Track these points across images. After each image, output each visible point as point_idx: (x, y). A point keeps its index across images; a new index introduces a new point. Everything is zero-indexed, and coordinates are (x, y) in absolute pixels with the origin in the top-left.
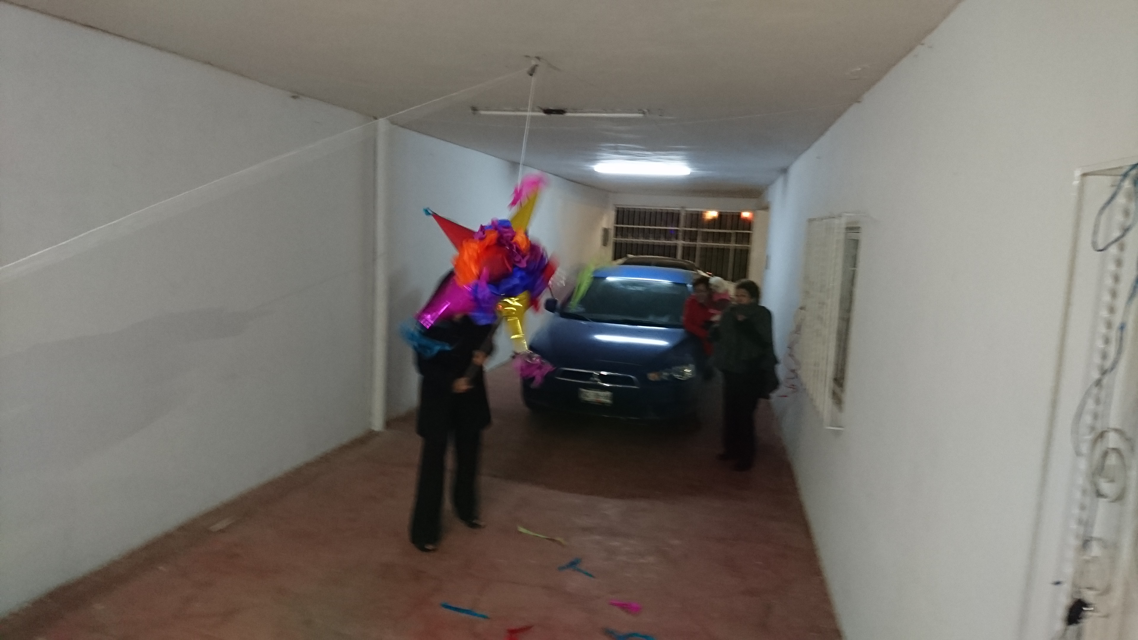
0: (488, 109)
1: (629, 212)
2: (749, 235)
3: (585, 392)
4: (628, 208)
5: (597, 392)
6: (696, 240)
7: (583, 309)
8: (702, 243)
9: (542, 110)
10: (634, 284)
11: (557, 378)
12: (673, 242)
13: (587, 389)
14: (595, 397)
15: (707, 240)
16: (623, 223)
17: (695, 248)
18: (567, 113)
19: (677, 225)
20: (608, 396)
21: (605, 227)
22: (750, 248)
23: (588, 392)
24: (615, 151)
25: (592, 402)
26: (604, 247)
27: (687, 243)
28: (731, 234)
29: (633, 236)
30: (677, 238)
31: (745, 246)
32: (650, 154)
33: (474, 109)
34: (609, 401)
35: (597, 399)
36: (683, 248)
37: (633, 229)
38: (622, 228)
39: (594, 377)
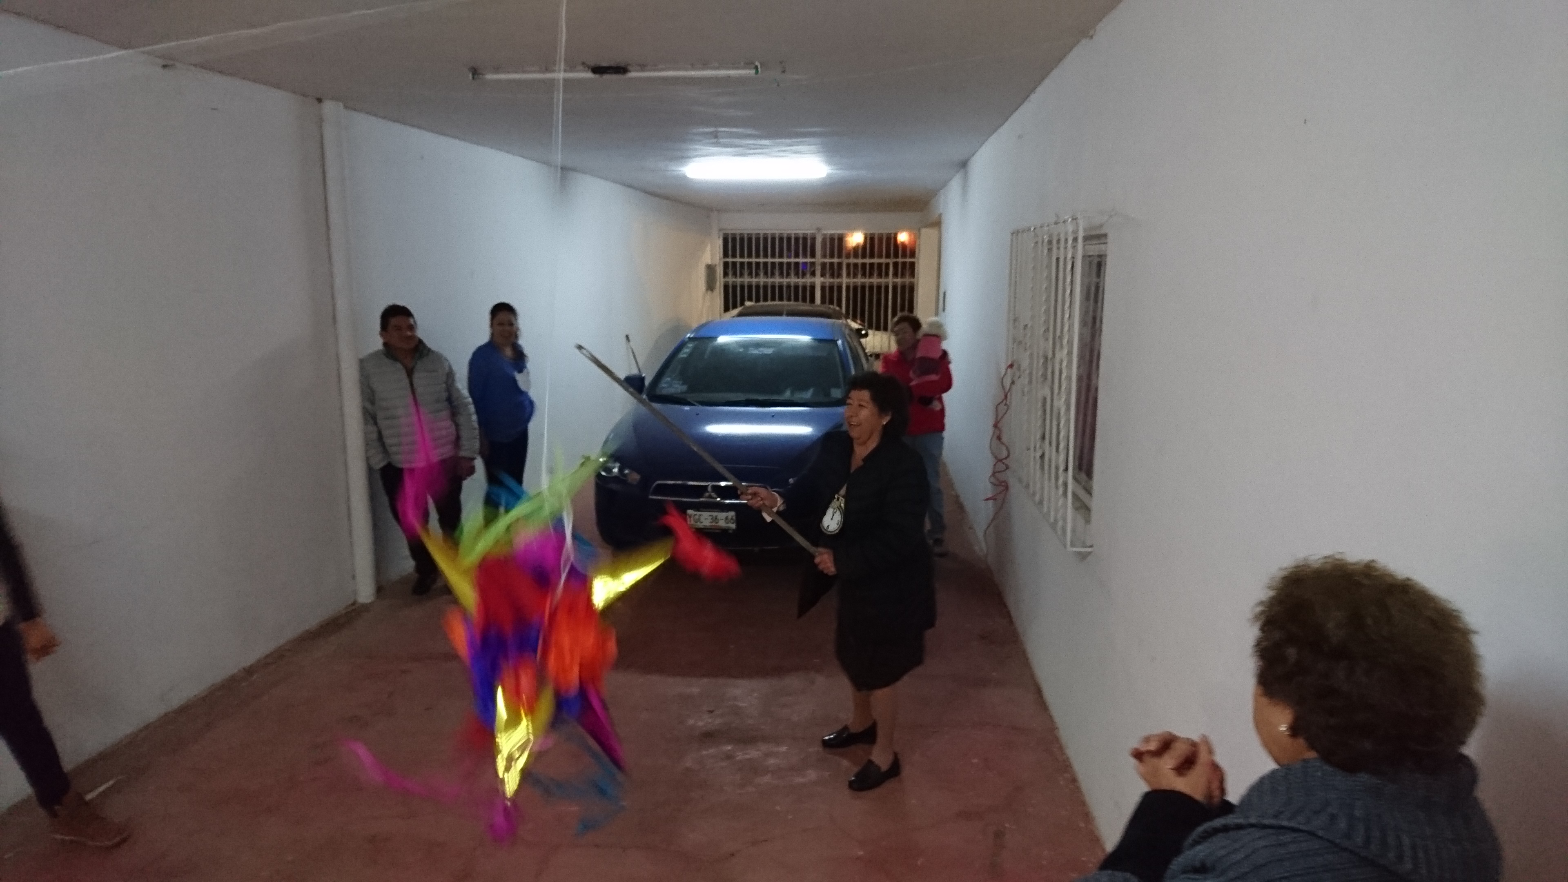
0: (498, 70)
1: (742, 239)
2: (912, 265)
3: (695, 515)
4: (741, 234)
5: (714, 514)
6: (839, 275)
7: (685, 388)
8: (848, 280)
9: (588, 68)
10: (759, 344)
11: (651, 497)
12: (808, 280)
13: (699, 511)
14: (711, 521)
15: (855, 276)
16: (734, 256)
17: (840, 288)
18: (630, 71)
19: (813, 255)
20: (732, 519)
21: (709, 262)
22: (916, 283)
23: (700, 515)
24: (715, 140)
25: (708, 529)
26: (709, 292)
27: (828, 280)
28: (887, 265)
29: (750, 274)
30: (813, 274)
31: (907, 280)
32: (768, 144)
33: (475, 72)
34: (733, 526)
35: (714, 524)
36: (823, 288)
37: (750, 264)
38: (734, 264)
39: (708, 492)
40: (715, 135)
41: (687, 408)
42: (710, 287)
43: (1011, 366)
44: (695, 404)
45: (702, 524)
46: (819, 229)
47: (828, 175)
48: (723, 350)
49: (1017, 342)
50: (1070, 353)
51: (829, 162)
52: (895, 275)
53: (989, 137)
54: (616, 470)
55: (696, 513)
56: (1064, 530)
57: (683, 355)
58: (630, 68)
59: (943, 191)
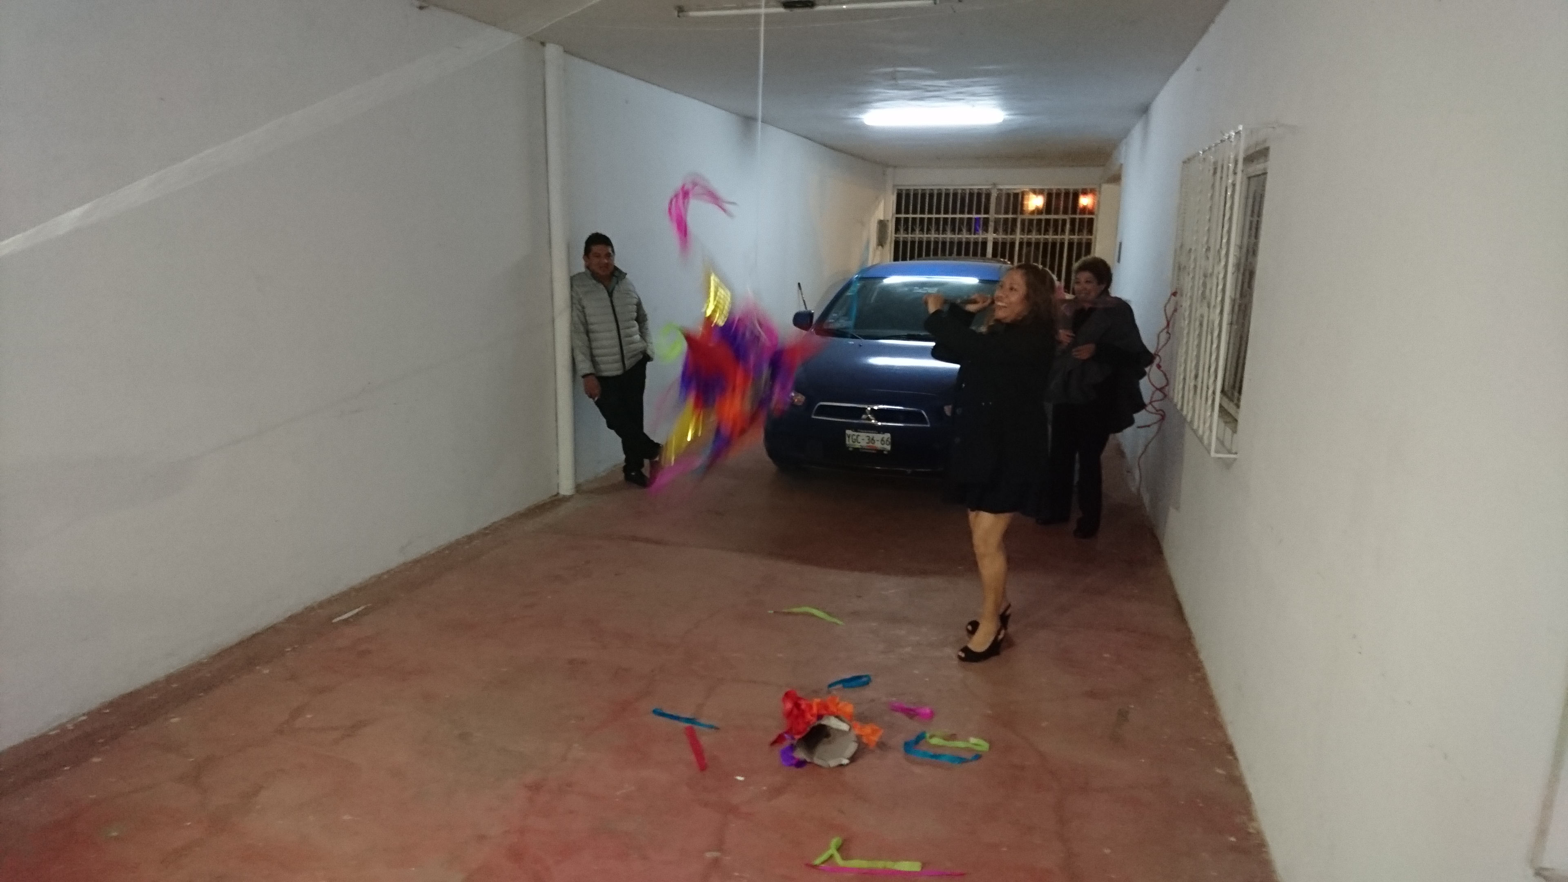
0: (700, 8)
1: (915, 195)
2: (1091, 221)
3: (854, 435)
4: (915, 190)
5: (871, 435)
6: (1013, 231)
7: (850, 323)
8: (1022, 237)
9: (780, 3)
10: (923, 285)
11: (813, 417)
12: (980, 236)
13: (856, 431)
14: (868, 441)
15: (1030, 232)
16: (907, 212)
17: (1012, 244)
18: (819, 5)
19: (987, 212)
20: (887, 441)
21: (882, 218)
22: (1093, 239)
23: (858, 435)
24: (893, 82)
25: (864, 449)
26: (880, 247)
27: (1001, 237)
28: (1064, 221)
29: (922, 230)
30: (986, 230)
31: (1085, 237)
32: (945, 85)
33: (681, 10)
34: (888, 448)
35: (871, 444)
36: (995, 244)
37: (922, 219)
38: (906, 220)
39: (866, 414)
40: (893, 77)
41: (851, 342)
42: (881, 243)
43: (1174, 294)
44: (860, 338)
45: (859, 444)
46: (995, 185)
47: (1004, 121)
48: (888, 291)
49: (1180, 269)
50: (1226, 266)
51: (1006, 107)
52: (1072, 231)
53: (1170, 77)
55: (854, 433)
56: (1210, 438)
57: (849, 293)
58: (817, 2)
59: (1124, 140)
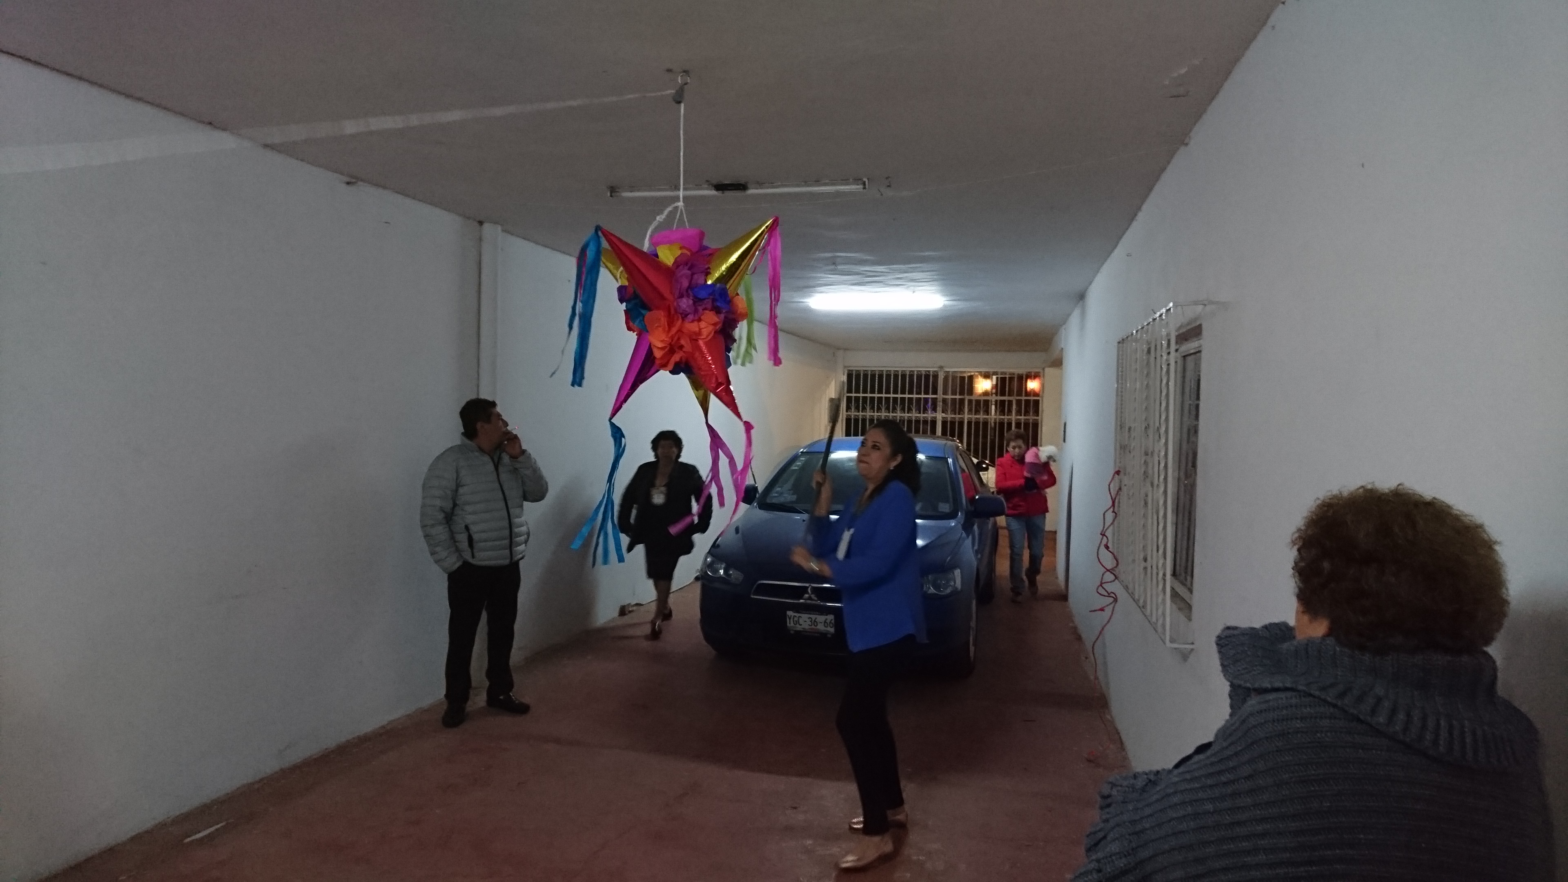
0: (632, 189)
1: (866, 376)
2: (1037, 403)
3: (795, 616)
4: (865, 371)
5: (813, 617)
6: (961, 411)
7: (794, 497)
8: (970, 416)
9: (712, 186)
11: (752, 596)
12: (929, 415)
13: (798, 612)
14: (810, 623)
15: (977, 412)
16: (857, 391)
17: (961, 423)
18: (750, 189)
19: (935, 392)
20: (830, 622)
21: (833, 396)
22: (1040, 421)
23: (800, 617)
24: (833, 267)
25: (806, 632)
27: (950, 416)
28: (1010, 402)
29: (872, 408)
30: (934, 409)
32: (884, 270)
33: (613, 190)
34: (832, 630)
35: (813, 627)
36: (944, 423)
37: (872, 399)
38: (857, 399)
39: (808, 593)
40: (833, 262)
41: (797, 517)
43: (1118, 473)
44: (803, 512)
45: (800, 626)
46: (941, 367)
47: (945, 306)
48: (836, 466)
49: (1123, 448)
50: (1166, 444)
51: (946, 293)
52: (1019, 412)
53: (1103, 264)
54: (722, 572)
55: (796, 614)
56: (1164, 626)
57: (794, 468)
58: (749, 186)
59: (1064, 327)
